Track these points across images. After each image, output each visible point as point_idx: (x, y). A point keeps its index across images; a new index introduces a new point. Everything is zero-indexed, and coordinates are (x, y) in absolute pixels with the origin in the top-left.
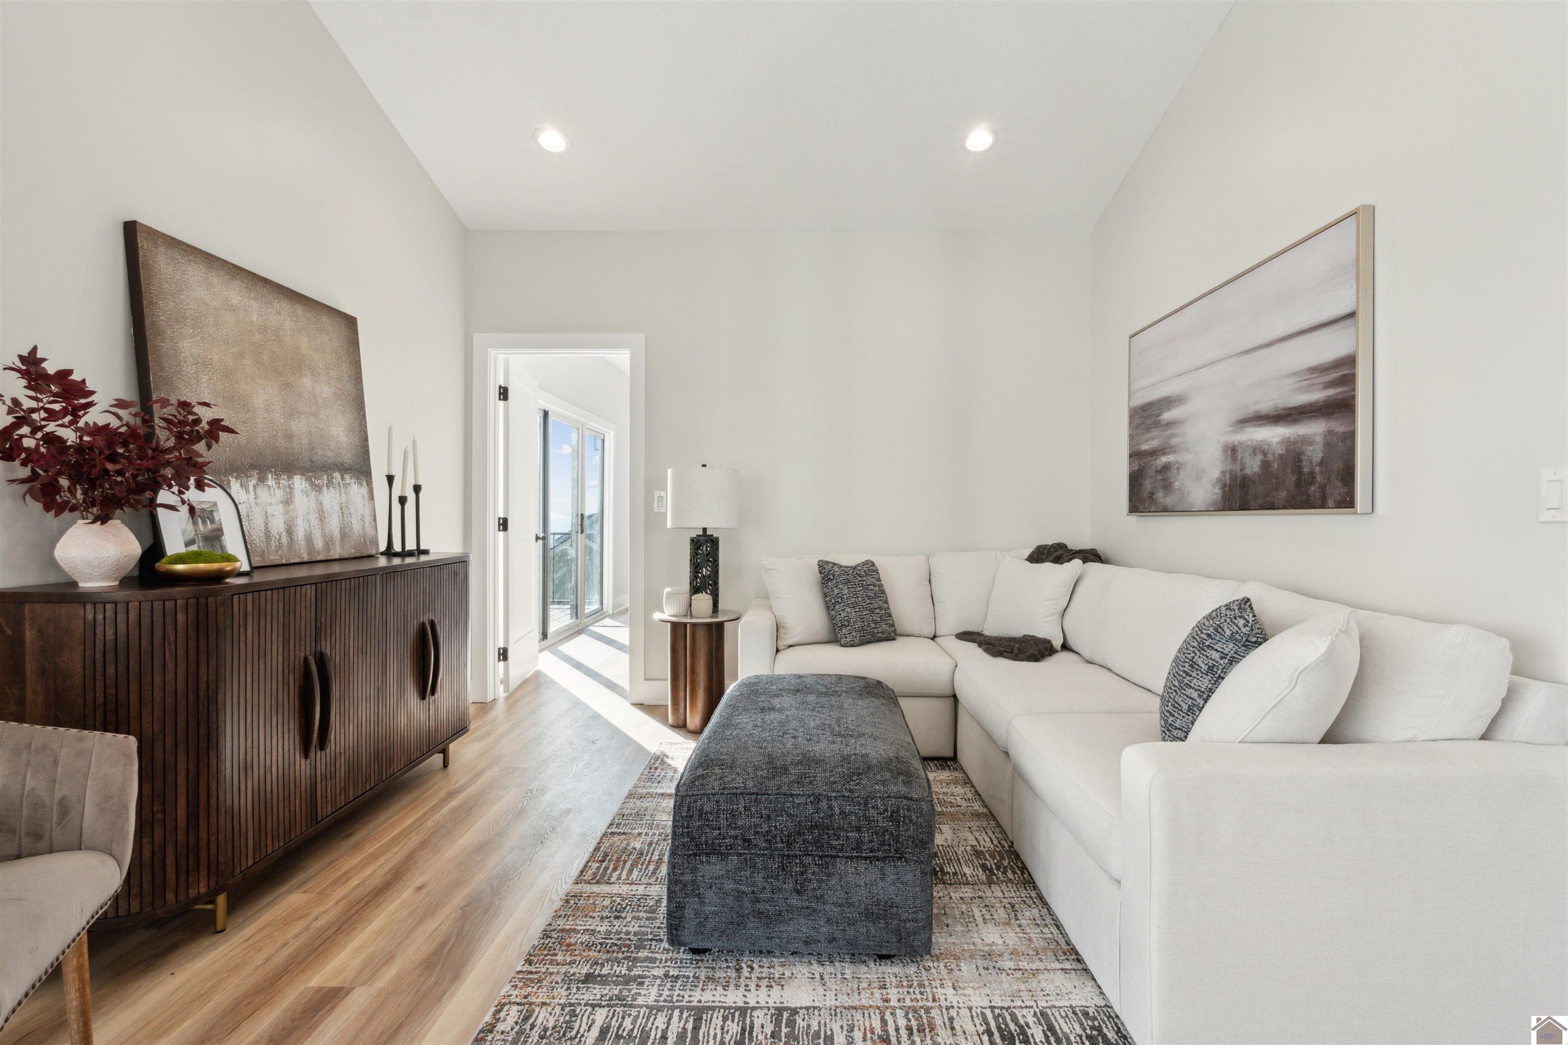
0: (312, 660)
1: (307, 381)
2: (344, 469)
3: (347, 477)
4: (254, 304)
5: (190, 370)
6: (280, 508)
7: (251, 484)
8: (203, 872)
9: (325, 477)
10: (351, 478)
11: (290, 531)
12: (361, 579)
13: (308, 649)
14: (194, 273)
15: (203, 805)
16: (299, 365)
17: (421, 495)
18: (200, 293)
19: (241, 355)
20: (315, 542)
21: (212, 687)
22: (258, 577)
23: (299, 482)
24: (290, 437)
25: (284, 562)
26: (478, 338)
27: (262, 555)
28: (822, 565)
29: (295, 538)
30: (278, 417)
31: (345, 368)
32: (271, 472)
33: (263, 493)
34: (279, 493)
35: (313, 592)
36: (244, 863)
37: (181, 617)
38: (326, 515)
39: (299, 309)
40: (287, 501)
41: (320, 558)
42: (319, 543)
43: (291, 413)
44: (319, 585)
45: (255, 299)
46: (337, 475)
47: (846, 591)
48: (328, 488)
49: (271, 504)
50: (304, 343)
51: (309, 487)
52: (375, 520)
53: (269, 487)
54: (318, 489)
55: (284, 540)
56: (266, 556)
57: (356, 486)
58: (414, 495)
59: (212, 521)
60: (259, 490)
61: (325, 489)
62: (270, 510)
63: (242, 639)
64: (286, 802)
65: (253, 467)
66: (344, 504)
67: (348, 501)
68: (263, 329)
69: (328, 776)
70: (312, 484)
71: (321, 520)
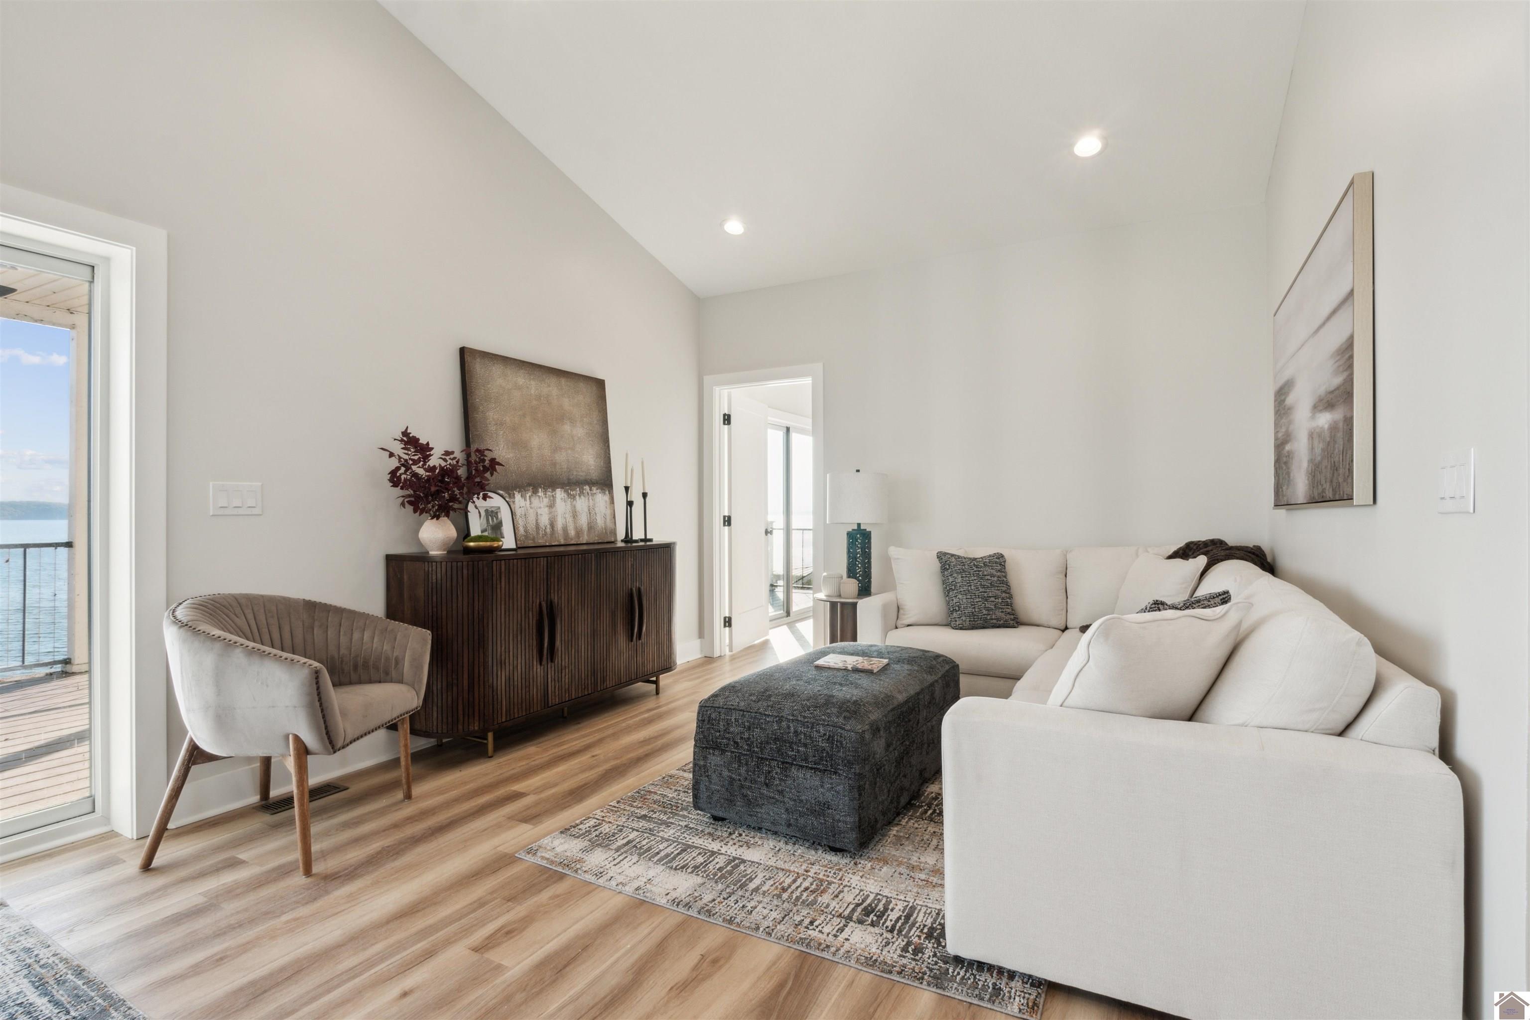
0: (544, 605)
1: (567, 428)
2: (591, 483)
3: (594, 489)
4: (533, 383)
5: (492, 428)
6: (546, 509)
7: (528, 496)
8: (477, 718)
9: (578, 489)
10: (597, 489)
11: (552, 525)
12: (580, 556)
13: (542, 598)
14: (497, 370)
15: (476, 680)
16: (562, 417)
17: (647, 499)
18: (500, 381)
19: (524, 416)
20: (569, 532)
21: (481, 613)
22: (520, 552)
23: (559, 494)
24: (554, 464)
25: (547, 544)
26: (707, 379)
27: (533, 539)
28: (941, 556)
29: (555, 529)
30: (547, 452)
31: (595, 416)
32: (541, 487)
33: (535, 501)
34: (546, 501)
35: (545, 562)
36: (499, 718)
37: (465, 572)
38: (578, 514)
39: (563, 381)
40: (551, 506)
41: (572, 542)
42: (572, 533)
43: (556, 449)
44: (549, 558)
45: (534, 379)
46: (587, 487)
47: (960, 580)
48: (580, 496)
49: (540, 508)
50: (566, 403)
51: (566, 496)
52: (614, 517)
53: (539, 497)
54: (573, 497)
55: (548, 530)
56: (536, 541)
57: (600, 495)
58: (643, 500)
59: (497, 518)
60: (533, 499)
61: (577, 497)
62: (539, 512)
63: (499, 586)
64: (527, 689)
65: (529, 485)
66: (591, 507)
67: (595, 504)
68: (539, 397)
69: (556, 679)
70: (569, 494)
71: (574, 517)
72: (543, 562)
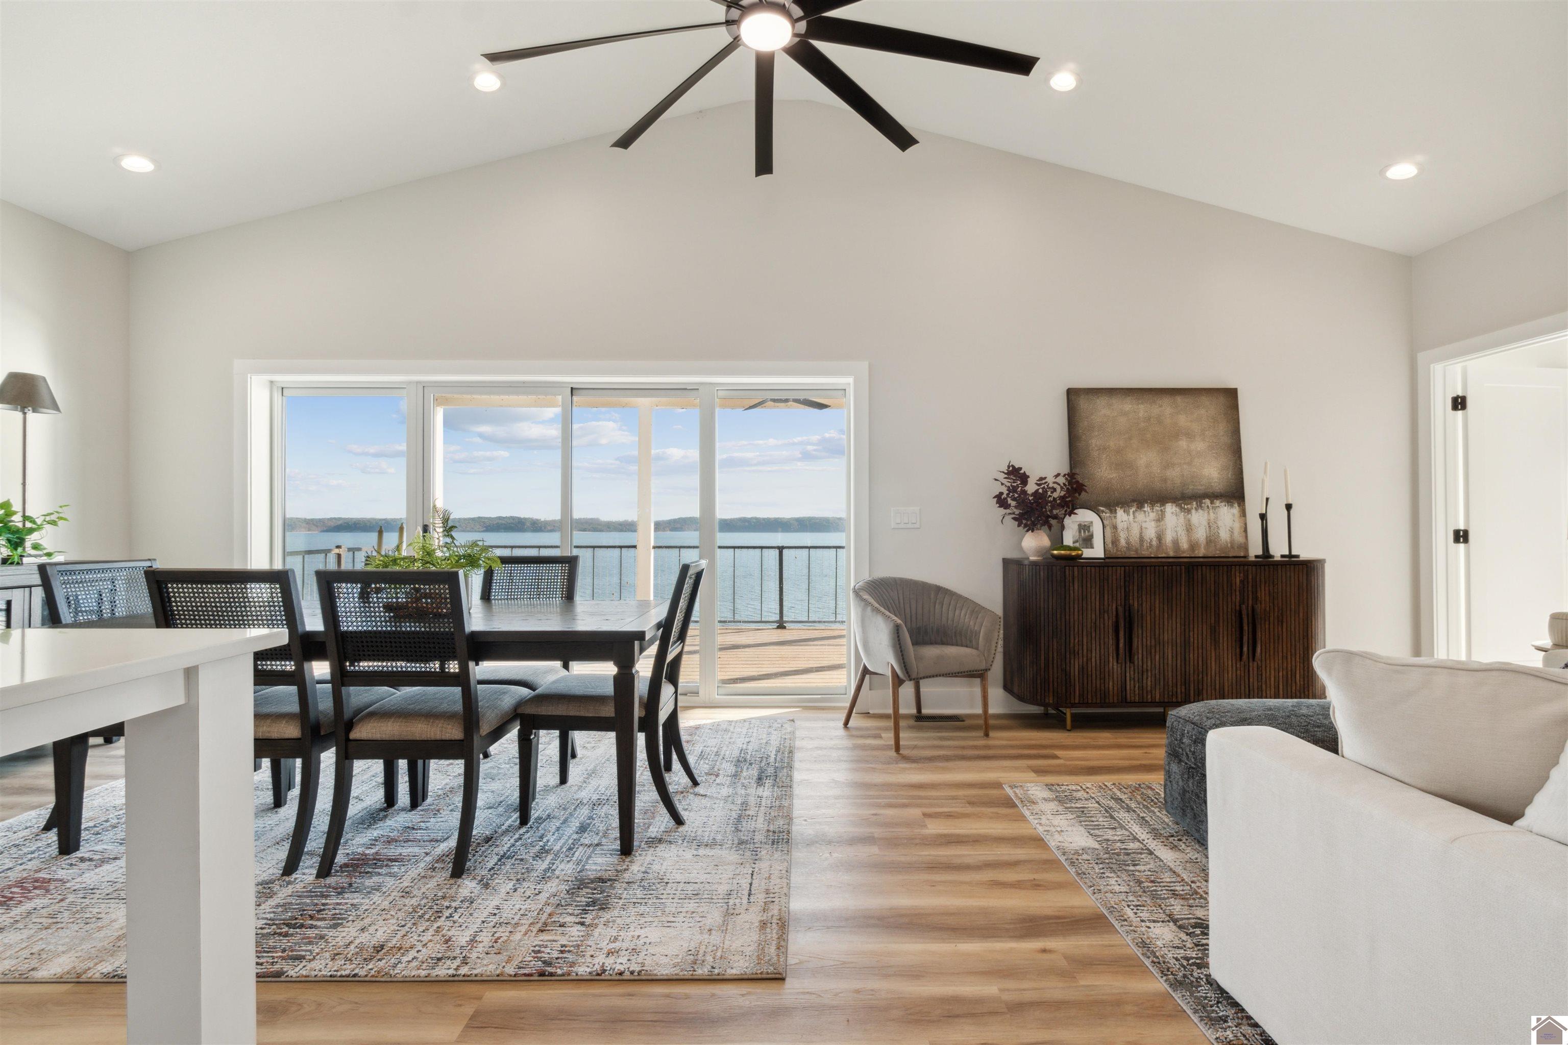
0: (1121, 609)
1: (1183, 443)
2: (1214, 496)
3: (1217, 503)
4: (1141, 406)
5: (1095, 454)
6: (1153, 524)
7: (1131, 511)
8: (1051, 694)
9: (1194, 503)
10: (1221, 502)
11: (1160, 538)
13: (1119, 602)
14: (1101, 402)
15: (1051, 662)
16: (1176, 434)
17: (1292, 512)
18: (1105, 411)
19: (1130, 439)
20: (1181, 545)
23: (1170, 508)
24: (1165, 480)
25: (1152, 556)
26: (1422, 357)
27: (1136, 551)
29: (1163, 542)
30: (1156, 469)
31: (1222, 428)
32: (1147, 503)
33: (1140, 516)
34: (1153, 515)
35: (1122, 573)
36: (1072, 699)
38: (1193, 527)
39: (1179, 399)
40: (1160, 519)
41: (1185, 555)
42: (1184, 545)
43: (1167, 466)
44: (1127, 567)
45: (1142, 403)
46: (1207, 501)
48: (1196, 509)
49: (1146, 522)
50: (1183, 420)
51: (1178, 510)
52: (1246, 530)
53: (1145, 512)
54: (1189, 511)
55: (1154, 543)
56: (1139, 552)
57: (1226, 508)
58: (1286, 512)
60: (1137, 514)
61: (1193, 511)
62: (1144, 525)
63: (1071, 588)
64: (1102, 681)
65: (1134, 501)
66: (1212, 520)
67: (1217, 518)
68: (1148, 419)
69: (1136, 679)
70: (1181, 508)
71: (1188, 531)
72: (1121, 571)
